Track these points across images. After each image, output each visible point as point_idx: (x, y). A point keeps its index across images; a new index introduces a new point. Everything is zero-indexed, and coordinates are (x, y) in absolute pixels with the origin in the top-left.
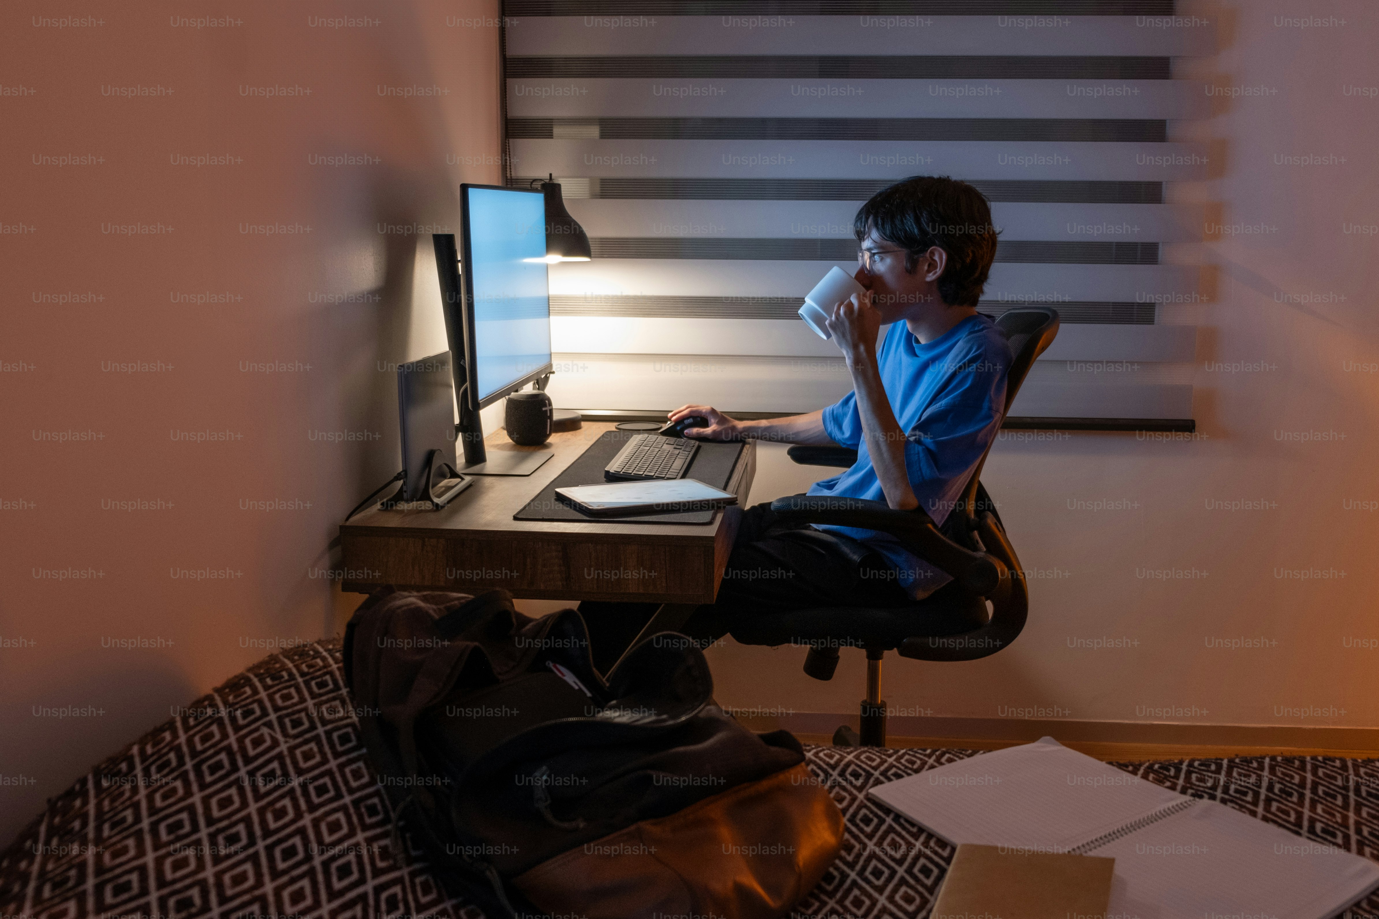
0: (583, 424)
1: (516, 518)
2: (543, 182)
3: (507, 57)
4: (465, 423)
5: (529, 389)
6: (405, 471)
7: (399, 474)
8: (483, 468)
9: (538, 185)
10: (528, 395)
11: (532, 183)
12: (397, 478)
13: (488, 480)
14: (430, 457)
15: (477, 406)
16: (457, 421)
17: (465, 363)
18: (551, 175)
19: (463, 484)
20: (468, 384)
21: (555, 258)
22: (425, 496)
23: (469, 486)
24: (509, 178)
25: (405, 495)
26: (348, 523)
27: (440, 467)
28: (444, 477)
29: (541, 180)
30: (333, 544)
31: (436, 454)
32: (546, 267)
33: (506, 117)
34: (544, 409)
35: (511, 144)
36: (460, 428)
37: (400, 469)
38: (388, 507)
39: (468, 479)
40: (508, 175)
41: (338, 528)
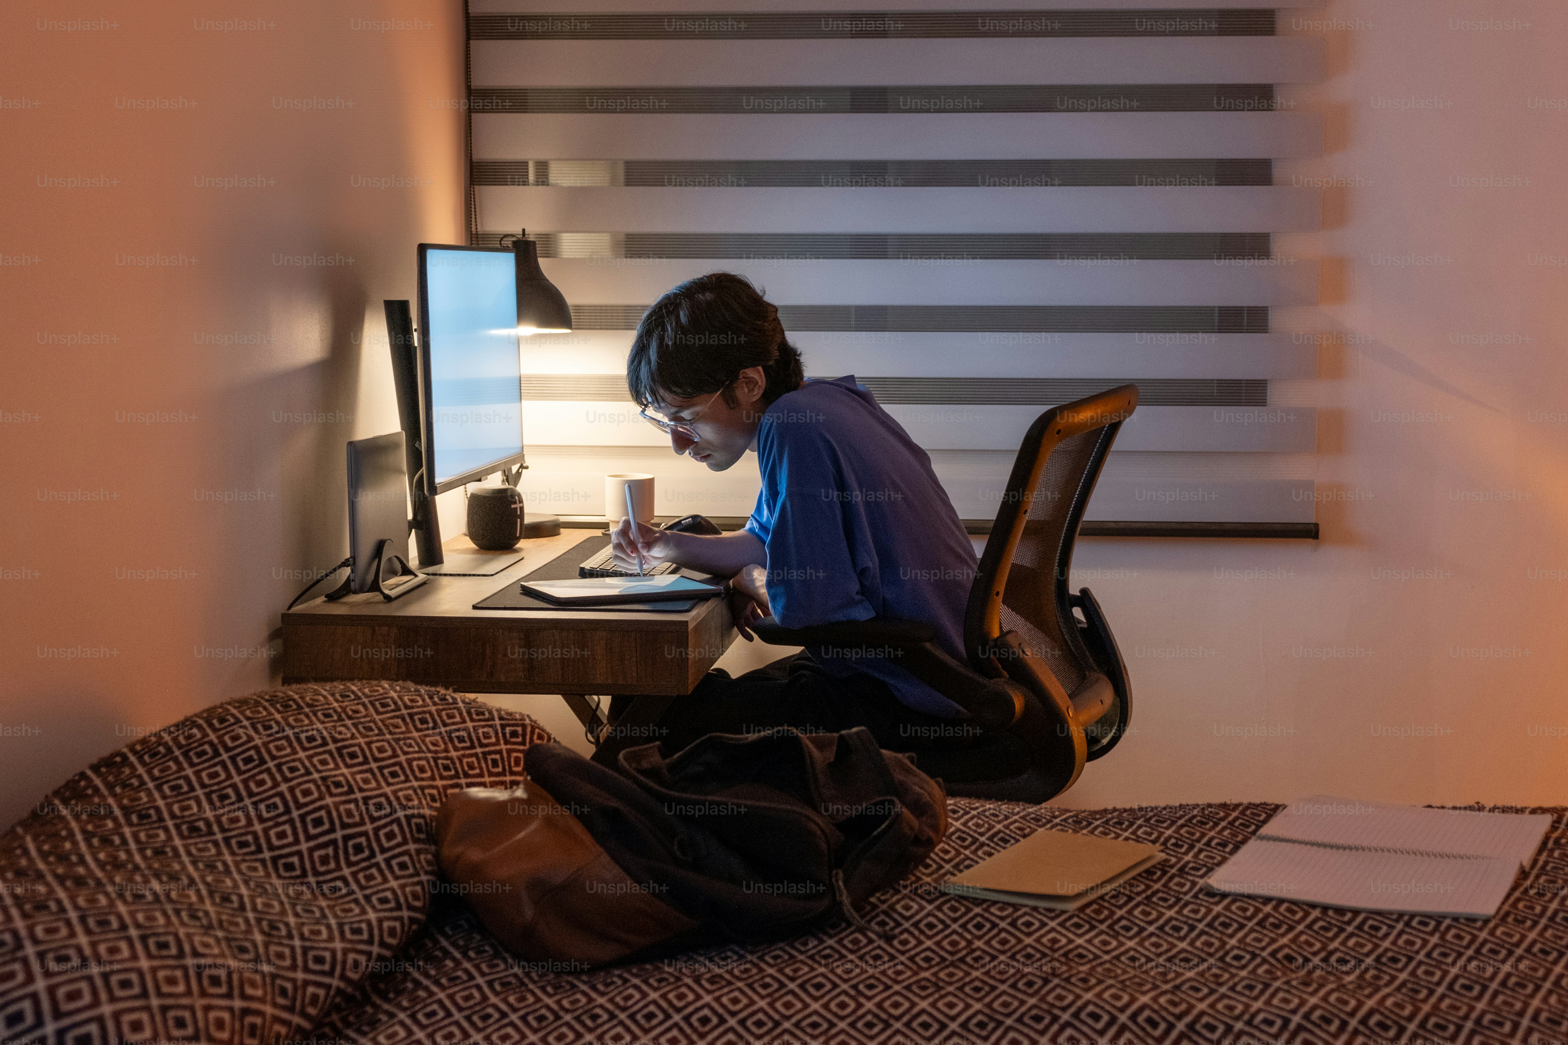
0: (562, 530)
1: (475, 607)
2: (514, 239)
3: (473, 88)
4: (419, 518)
5: (495, 482)
6: (353, 557)
7: (347, 560)
8: (440, 569)
9: (508, 242)
10: (494, 490)
11: (502, 239)
12: (345, 564)
13: (445, 580)
14: (380, 547)
15: (434, 490)
16: (410, 516)
17: (421, 446)
18: (524, 230)
19: (416, 581)
20: (424, 469)
21: (528, 330)
22: (375, 587)
23: (423, 584)
24: (474, 232)
25: (352, 584)
26: (290, 611)
27: (390, 560)
28: (394, 573)
29: (513, 236)
30: (275, 635)
31: (386, 544)
32: (518, 341)
33: (471, 160)
34: (513, 506)
35: (476, 193)
36: (413, 524)
37: (347, 554)
38: (332, 598)
39: (421, 577)
40: (473, 229)
41: (280, 618)
